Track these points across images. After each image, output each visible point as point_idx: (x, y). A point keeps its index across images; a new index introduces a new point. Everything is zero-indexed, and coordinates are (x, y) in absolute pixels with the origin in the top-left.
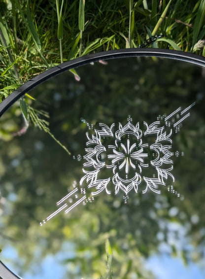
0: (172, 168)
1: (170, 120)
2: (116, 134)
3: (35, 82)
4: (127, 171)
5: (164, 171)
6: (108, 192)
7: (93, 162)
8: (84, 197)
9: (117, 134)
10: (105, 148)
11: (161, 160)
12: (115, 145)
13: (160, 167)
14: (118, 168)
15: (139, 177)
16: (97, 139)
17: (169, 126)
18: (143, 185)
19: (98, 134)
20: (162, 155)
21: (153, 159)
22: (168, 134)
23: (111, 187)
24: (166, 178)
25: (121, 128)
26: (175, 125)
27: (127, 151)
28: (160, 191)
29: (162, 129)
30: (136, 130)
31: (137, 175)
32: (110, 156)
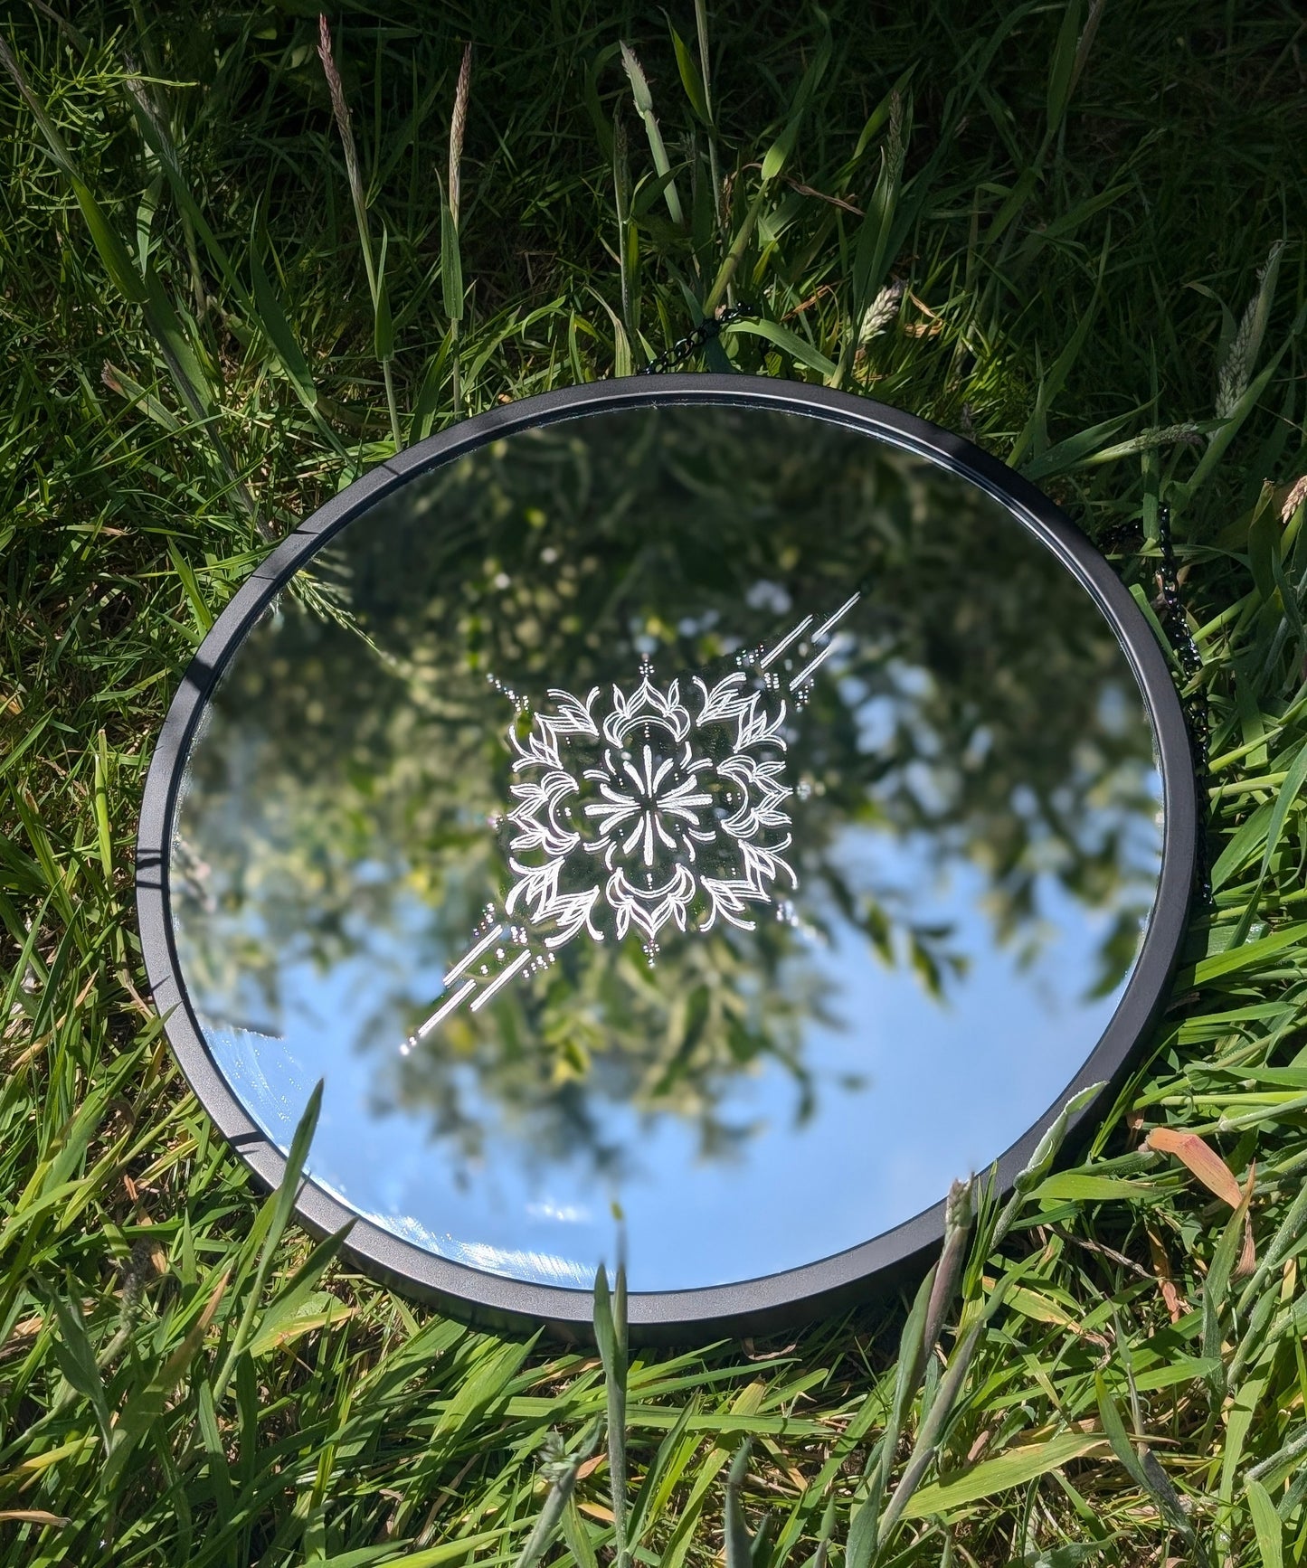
0: (789, 839)
1: (776, 667)
2: (605, 728)
3: (313, 538)
4: (649, 859)
5: (766, 854)
6: (598, 936)
7: (541, 834)
8: (526, 955)
9: (610, 729)
10: (573, 780)
11: (755, 815)
12: (606, 770)
13: (753, 841)
14: (619, 850)
15: (688, 878)
16: (547, 749)
17: (776, 687)
18: (702, 901)
19: (548, 731)
20: (757, 797)
21: (731, 809)
22: (771, 720)
23: (603, 916)
24: (772, 875)
25: (621, 707)
26: (794, 685)
27: (646, 787)
28: (753, 923)
29: (754, 703)
30: (669, 707)
31: (681, 872)
32: (591, 810)
